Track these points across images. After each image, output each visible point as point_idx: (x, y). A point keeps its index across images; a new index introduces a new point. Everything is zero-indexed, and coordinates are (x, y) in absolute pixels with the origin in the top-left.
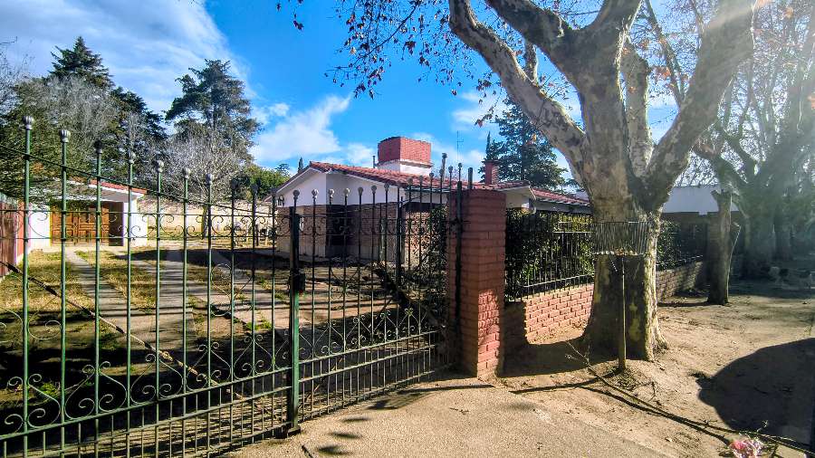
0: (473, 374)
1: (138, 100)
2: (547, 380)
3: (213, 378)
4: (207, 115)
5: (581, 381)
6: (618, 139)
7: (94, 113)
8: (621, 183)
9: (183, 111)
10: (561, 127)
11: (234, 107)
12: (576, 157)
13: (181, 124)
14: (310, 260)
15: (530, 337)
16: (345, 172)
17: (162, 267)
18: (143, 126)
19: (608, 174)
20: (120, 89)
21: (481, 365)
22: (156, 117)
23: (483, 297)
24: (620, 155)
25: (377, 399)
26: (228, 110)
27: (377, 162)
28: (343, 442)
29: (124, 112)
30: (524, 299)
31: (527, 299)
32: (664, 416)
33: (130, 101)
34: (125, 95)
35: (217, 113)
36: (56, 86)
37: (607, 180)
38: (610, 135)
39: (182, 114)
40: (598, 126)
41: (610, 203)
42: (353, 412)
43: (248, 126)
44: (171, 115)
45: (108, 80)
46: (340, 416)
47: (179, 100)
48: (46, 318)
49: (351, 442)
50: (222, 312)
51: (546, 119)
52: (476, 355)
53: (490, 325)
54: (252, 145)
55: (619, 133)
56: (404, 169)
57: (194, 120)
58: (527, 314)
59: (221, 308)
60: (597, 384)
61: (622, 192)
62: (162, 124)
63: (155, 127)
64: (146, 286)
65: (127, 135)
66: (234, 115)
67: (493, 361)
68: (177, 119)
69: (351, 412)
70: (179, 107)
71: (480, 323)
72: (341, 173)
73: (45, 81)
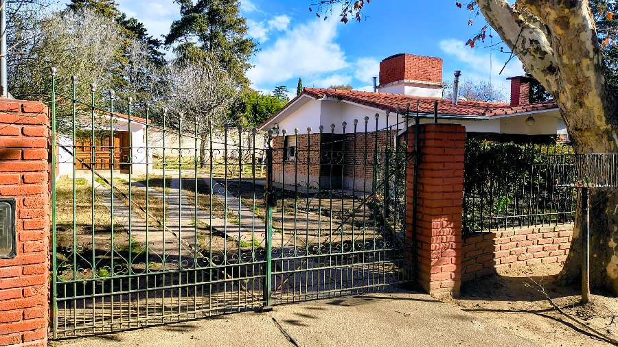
0: (426, 291)
1: (140, 25)
2: (505, 305)
3: (213, 261)
4: (203, 38)
5: (540, 309)
6: (588, 70)
7: (103, 42)
8: (597, 114)
9: (181, 35)
10: (538, 55)
11: (230, 27)
12: (553, 87)
13: (180, 48)
14: (304, 191)
15: (500, 269)
16: (340, 97)
17: (168, 194)
18: (144, 53)
19: (581, 105)
20: (124, 16)
21: (433, 284)
22: (156, 43)
23: (436, 223)
24: (593, 86)
25: (335, 299)
26: (224, 31)
27: (378, 84)
28: (302, 319)
29: (128, 40)
30: (493, 231)
31: (497, 232)
32: (606, 341)
33: (132, 29)
34: (128, 22)
35: (214, 36)
36: (71, 18)
37: (581, 110)
38: (579, 64)
39: (180, 38)
40: (564, 57)
41: (586, 134)
42: (315, 304)
43: (243, 47)
44: (170, 39)
45: (114, 9)
46: (304, 305)
47: (177, 23)
48: (88, 229)
49: (308, 319)
50: (220, 232)
51: (523, 47)
52: (429, 274)
53: (446, 249)
54: (248, 67)
55: (589, 62)
56: (408, 91)
57: (192, 44)
58: (497, 246)
59: (219, 229)
60: (553, 312)
61: (598, 123)
62: (161, 50)
63: (155, 52)
64: (157, 209)
65: (130, 62)
66: (230, 37)
67: (449, 283)
68: (176, 44)
69: (311, 304)
70: (177, 31)
71: (433, 246)
72: (336, 100)
73: (62, 14)
